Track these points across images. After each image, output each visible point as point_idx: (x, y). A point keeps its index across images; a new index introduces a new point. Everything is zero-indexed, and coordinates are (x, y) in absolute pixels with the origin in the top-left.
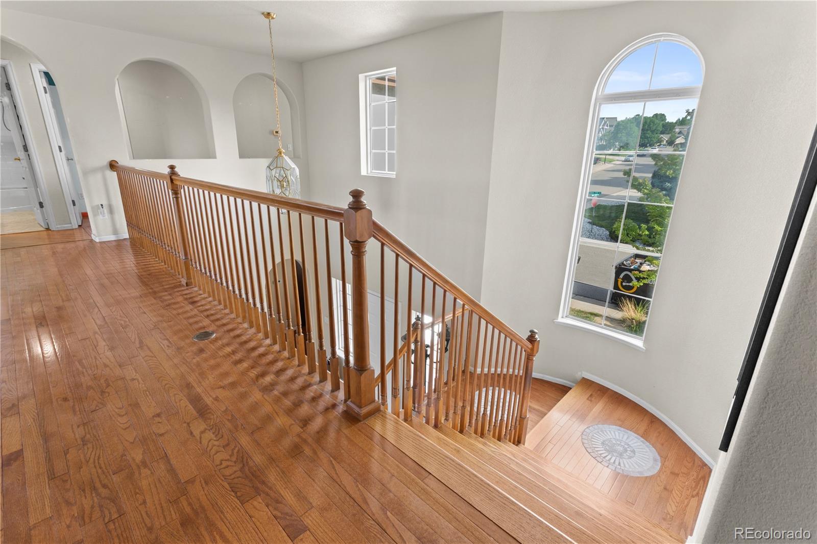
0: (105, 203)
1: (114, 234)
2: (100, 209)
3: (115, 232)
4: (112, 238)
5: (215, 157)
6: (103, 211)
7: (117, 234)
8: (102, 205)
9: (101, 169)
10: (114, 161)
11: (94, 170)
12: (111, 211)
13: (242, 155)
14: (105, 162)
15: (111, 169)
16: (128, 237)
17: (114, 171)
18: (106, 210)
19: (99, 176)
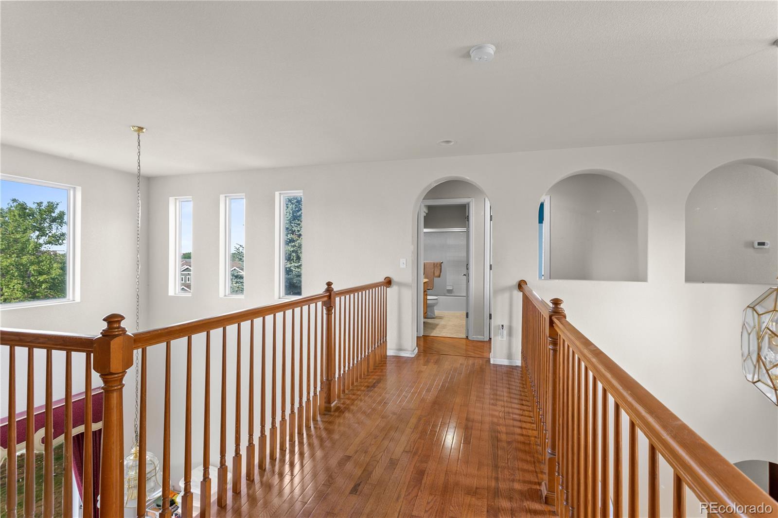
0: (506, 324)
1: (508, 359)
2: (500, 329)
3: (510, 357)
4: (505, 362)
5: (644, 279)
6: (503, 332)
7: (511, 359)
8: (503, 326)
9: (510, 289)
10: (524, 281)
11: (503, 290)
12: (510, 334)
13: (689, 279)
14: (515, 282)
15: (519, 289)
16: (520, 365)
17: (521, 291)
18: (505, 332)
19: (507, 295)
